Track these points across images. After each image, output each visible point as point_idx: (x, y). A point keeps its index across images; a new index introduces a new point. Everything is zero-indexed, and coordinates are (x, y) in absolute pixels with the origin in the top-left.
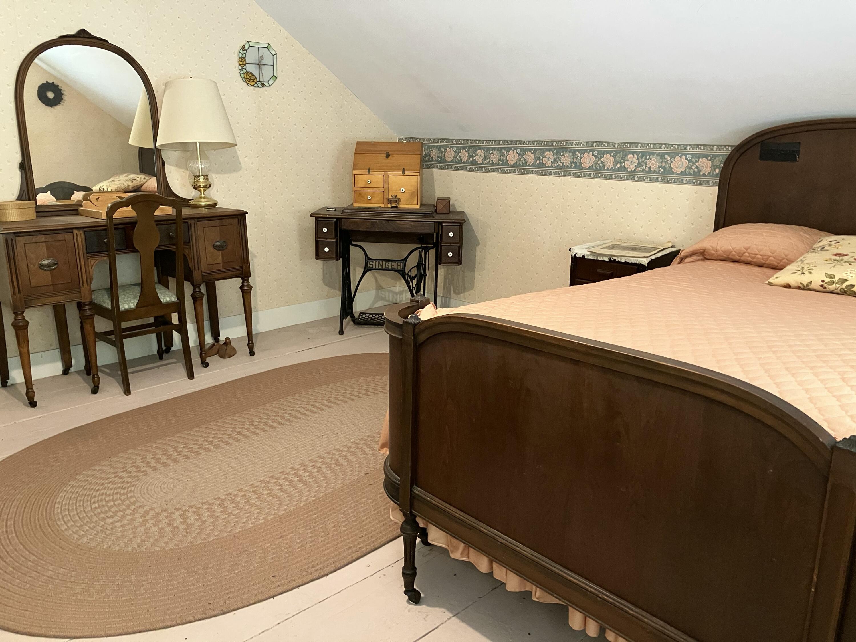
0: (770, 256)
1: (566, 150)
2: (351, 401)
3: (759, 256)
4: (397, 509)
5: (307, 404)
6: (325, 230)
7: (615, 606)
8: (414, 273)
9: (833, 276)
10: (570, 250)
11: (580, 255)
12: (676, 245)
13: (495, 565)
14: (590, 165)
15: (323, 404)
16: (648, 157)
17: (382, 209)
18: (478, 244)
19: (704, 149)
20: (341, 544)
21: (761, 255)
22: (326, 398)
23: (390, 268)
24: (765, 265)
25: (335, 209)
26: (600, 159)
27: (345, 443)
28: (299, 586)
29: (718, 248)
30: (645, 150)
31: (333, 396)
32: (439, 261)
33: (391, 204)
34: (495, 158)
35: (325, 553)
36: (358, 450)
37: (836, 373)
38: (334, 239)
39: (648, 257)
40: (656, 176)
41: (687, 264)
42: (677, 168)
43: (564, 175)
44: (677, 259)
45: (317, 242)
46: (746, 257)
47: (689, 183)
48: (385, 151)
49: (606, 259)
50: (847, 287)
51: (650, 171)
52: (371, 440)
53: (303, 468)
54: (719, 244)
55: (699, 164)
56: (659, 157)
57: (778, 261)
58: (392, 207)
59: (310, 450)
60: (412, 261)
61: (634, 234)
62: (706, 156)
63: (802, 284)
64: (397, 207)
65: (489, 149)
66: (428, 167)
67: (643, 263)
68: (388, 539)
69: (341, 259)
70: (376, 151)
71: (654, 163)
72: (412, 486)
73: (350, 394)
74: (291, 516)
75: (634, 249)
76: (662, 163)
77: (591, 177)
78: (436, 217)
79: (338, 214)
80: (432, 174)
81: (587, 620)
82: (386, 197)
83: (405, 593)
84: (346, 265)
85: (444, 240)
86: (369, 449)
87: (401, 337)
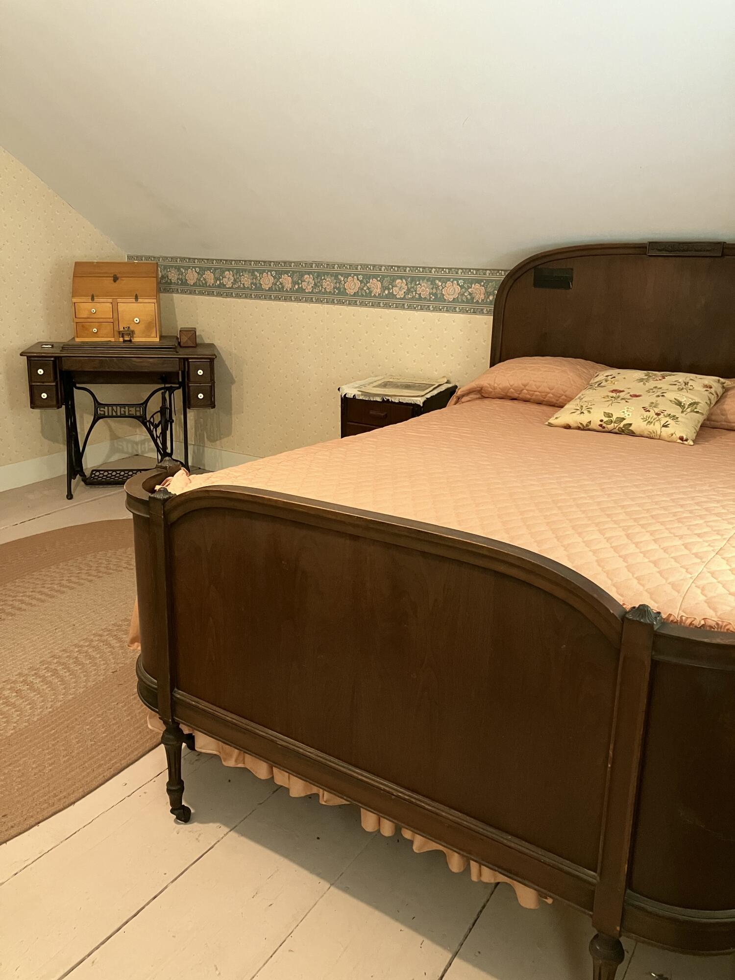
0: (549, 393)
1: (328, 274)
2: (88, 583)
3: (538, 393)
4: (155, 716)
5: (32, 592)
6: (41, 372)
7: (411, 802)
8: (157, 419)
9: (610, 415)
10: (339, 389)
11: (350, 395)
12: (452, 380)
13: (275, 770)
14: (356, 290)
15: (52, 589)
16: (418, 283)
17: (112, 344)
18: (232, 381)
19: (476, 274)
20: (89, 763)
21: (539, 392)
22: (56, 582)
23: (127, 414)
24: (544, 403)
25: (52, 345)
26: (365, 285)
27: (85, 637)
28: (39, 823)
29: (496, 385)
30: (414, 274)
31: (64, 578)
32: (187, 403)
33: (123, 337)
34: (246, 281)
35: (69, 776)
36: (102, 644)
37: (621, 529)
38: (53, 382)
39: (423, 396)
40: (427, 303)
41: (464, 404)
42: (449, 295)
43: (327, 302)
44: (453, 399)
45: (32, 388)
46: (525, 394)
47: (463, 311)
48: (111, 273)
49: (379, 399)
50: (624, 425)
51: (420, 298)
52: (117, 630)
53: (33, 673)
54: (496, 381)
55: (472, 291)
56: (429, 283)
57: (557, 398)
58: (124, 341)
59: (41, 649)
60: (154, 405)
61: (407, 369)
62: (479, 281)
63: (581, 424)
64: (130, 341)
65: (238, 271)
66: (166, 291)
67: (418, 403)
68: (147, 749)
69: (64, 407)
70: (100, 273)
71: (424, 289)
72: (172, 690)
73: (87, 573)
74: (22, 735)
75: (408, 387)
76: (432, 289)
77: (357, 305)
78: (180, 353)
79: (57, 352)
80: (172, 300)
81: (381, 820)
82: (116, 328)
83: (172, 811)
84: (71, 414)
85: (192, 379)
86: (115, 641)
87: (149, 516)
